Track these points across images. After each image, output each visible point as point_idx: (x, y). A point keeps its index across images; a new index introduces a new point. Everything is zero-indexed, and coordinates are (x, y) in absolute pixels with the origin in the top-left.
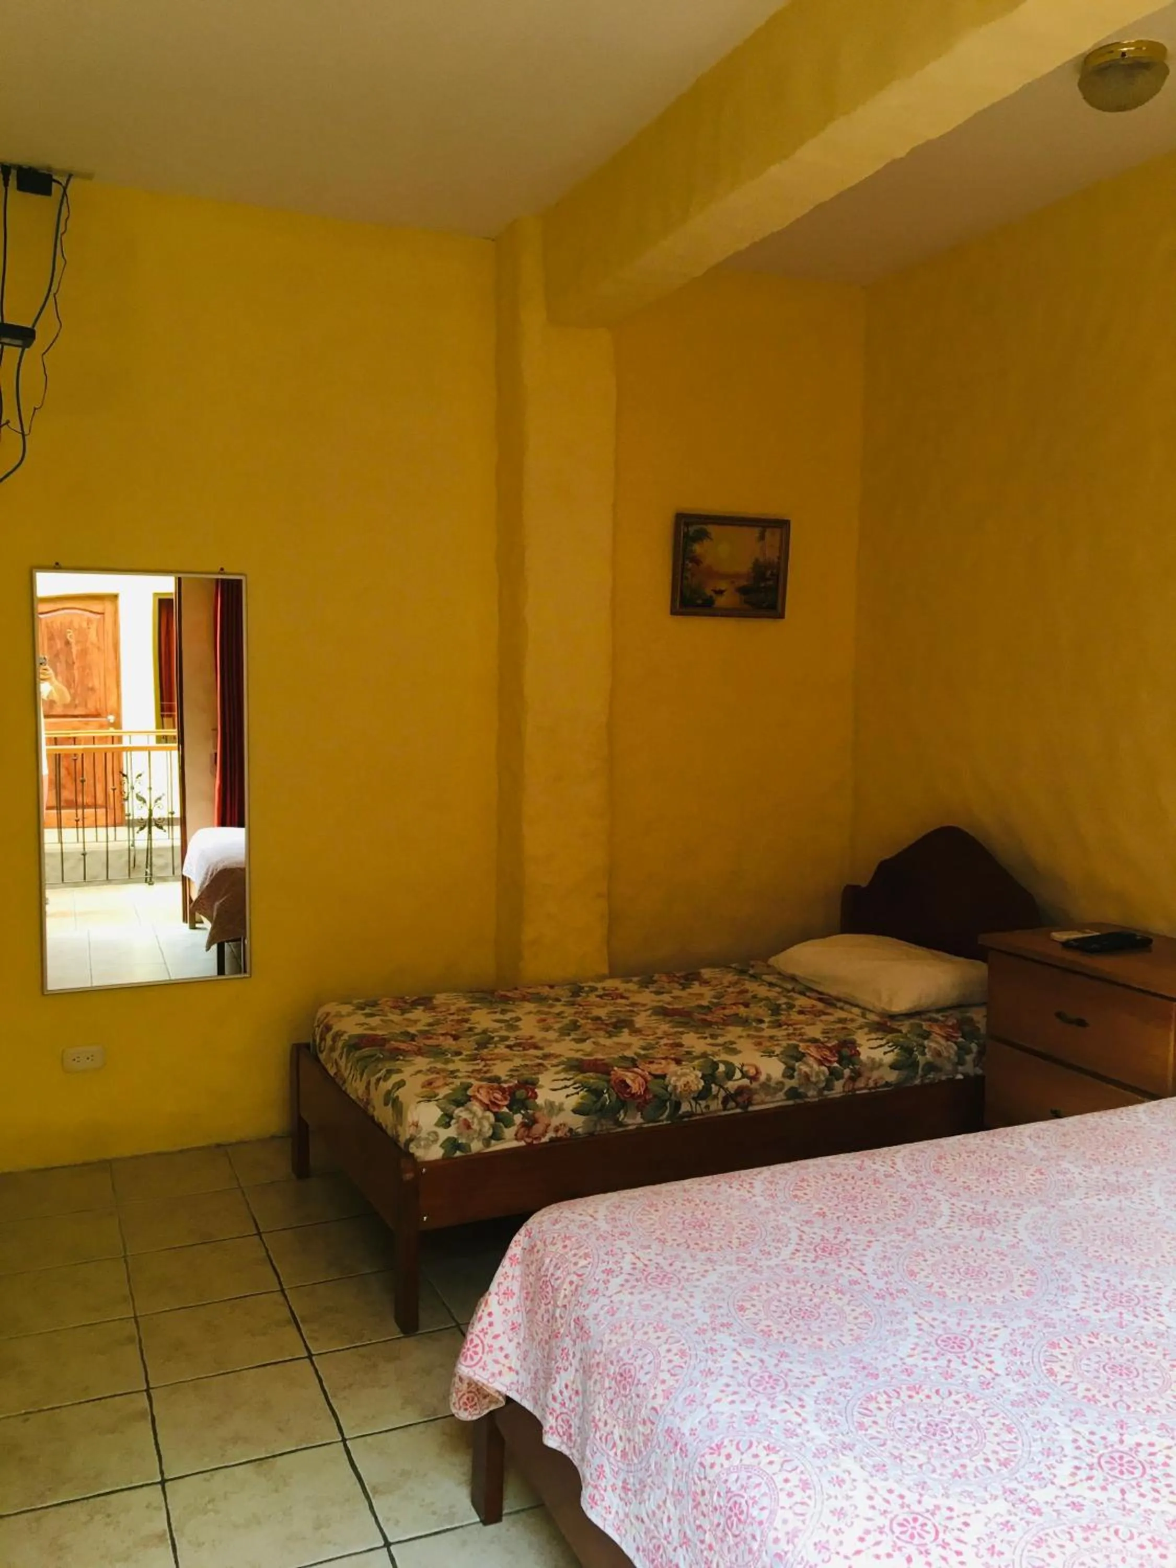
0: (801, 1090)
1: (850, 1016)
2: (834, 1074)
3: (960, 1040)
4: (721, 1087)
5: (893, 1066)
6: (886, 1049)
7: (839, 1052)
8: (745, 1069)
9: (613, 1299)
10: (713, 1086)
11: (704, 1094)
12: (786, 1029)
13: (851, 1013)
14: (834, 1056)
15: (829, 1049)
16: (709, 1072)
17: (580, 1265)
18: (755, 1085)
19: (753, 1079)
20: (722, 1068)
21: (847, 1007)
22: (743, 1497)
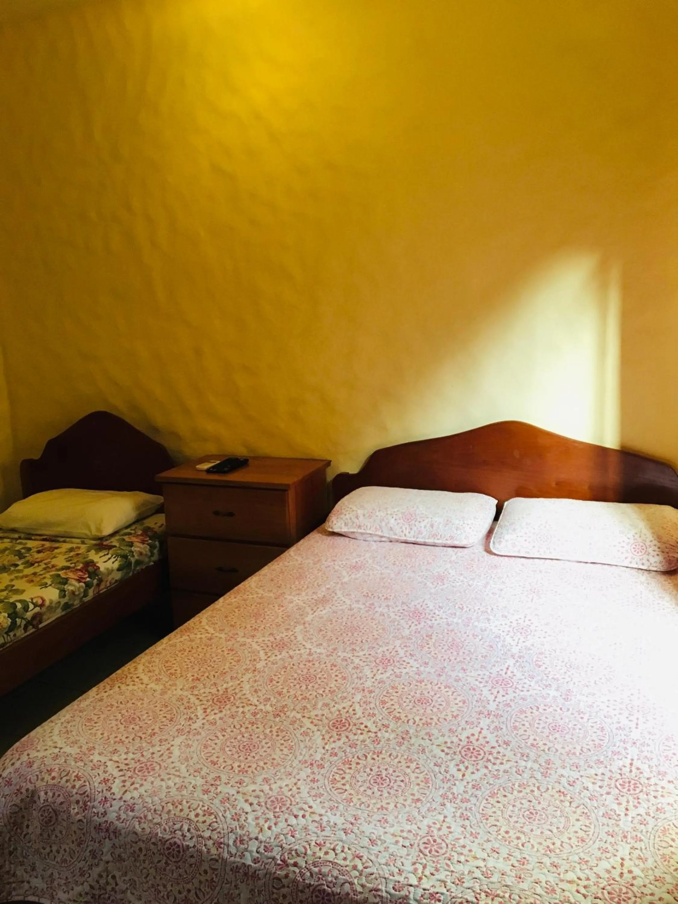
0: (71, 602)
1: (74, 546)
2: (88, 585)
3: (150, 541)
4: (23, 618)
5: (118, 570)
6: (113, 560)
7: (87, 571)
8: (34, 601)
9: (124, 799)
10: (17, 619)
11: (13, 627)
12: (39, 566)
13: (72, 543)
14: (85, 574)
15: (80, 570)
16: (11, 611)
17: (77, 787)
18: (44, 609)
19: (41, 606)
20: (19, 606)
21: (68, 540)
22: (324, 885)
